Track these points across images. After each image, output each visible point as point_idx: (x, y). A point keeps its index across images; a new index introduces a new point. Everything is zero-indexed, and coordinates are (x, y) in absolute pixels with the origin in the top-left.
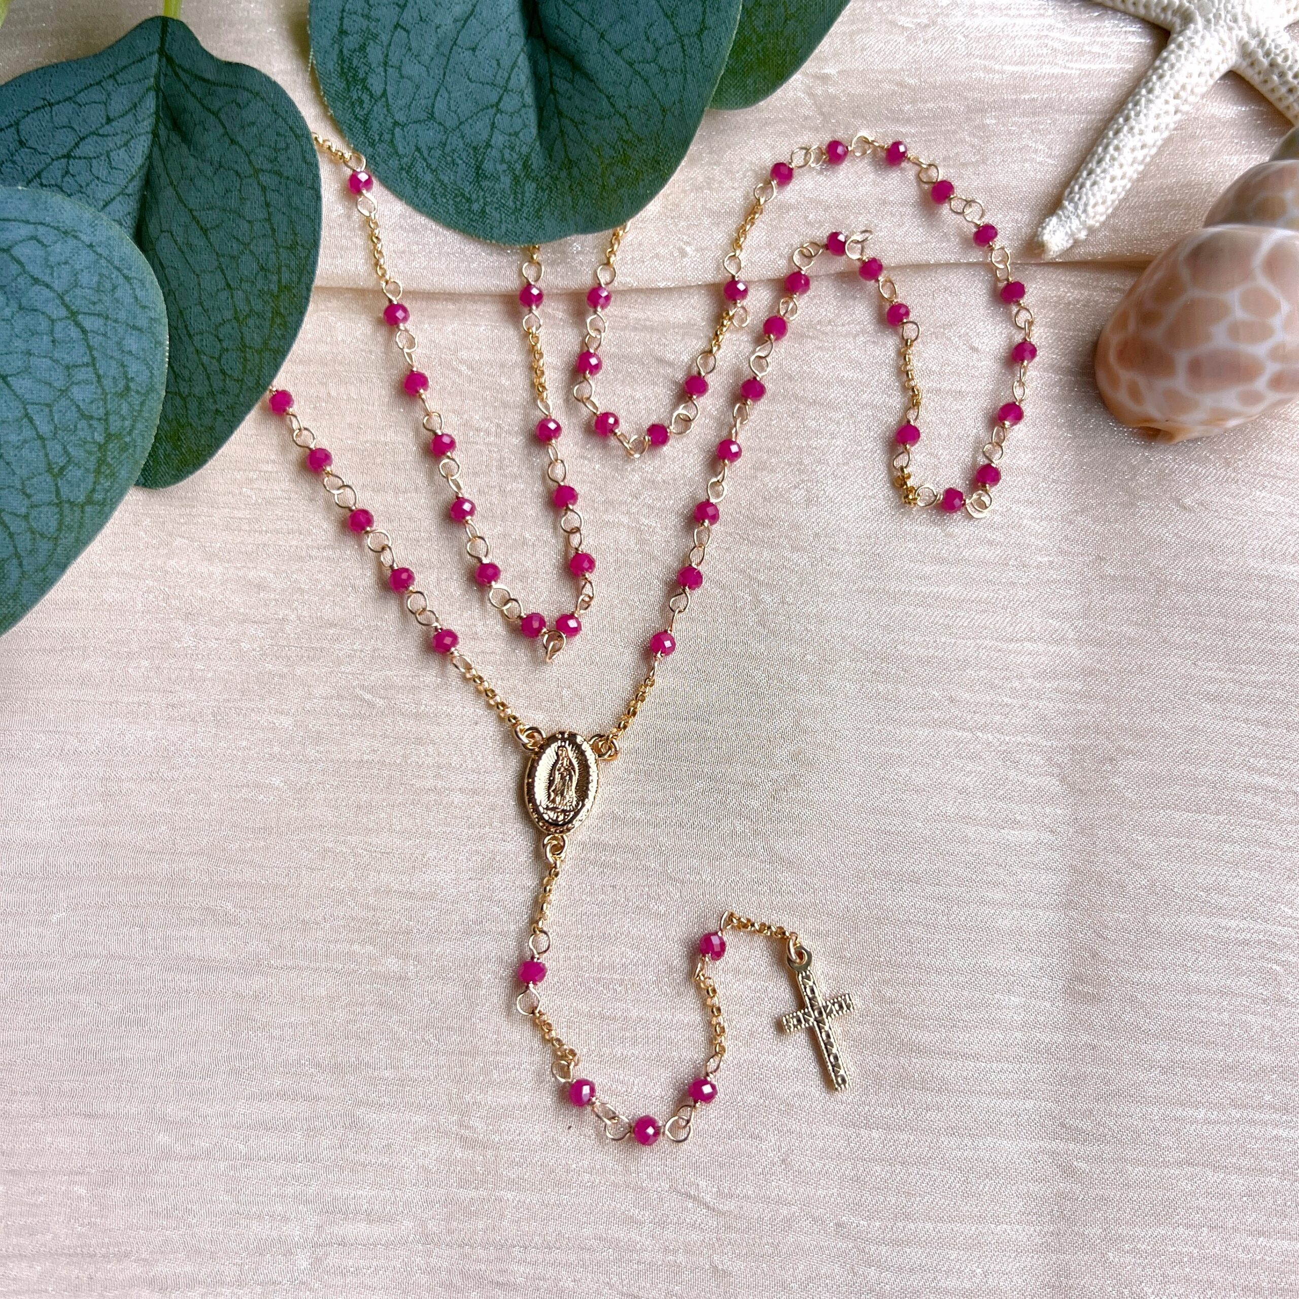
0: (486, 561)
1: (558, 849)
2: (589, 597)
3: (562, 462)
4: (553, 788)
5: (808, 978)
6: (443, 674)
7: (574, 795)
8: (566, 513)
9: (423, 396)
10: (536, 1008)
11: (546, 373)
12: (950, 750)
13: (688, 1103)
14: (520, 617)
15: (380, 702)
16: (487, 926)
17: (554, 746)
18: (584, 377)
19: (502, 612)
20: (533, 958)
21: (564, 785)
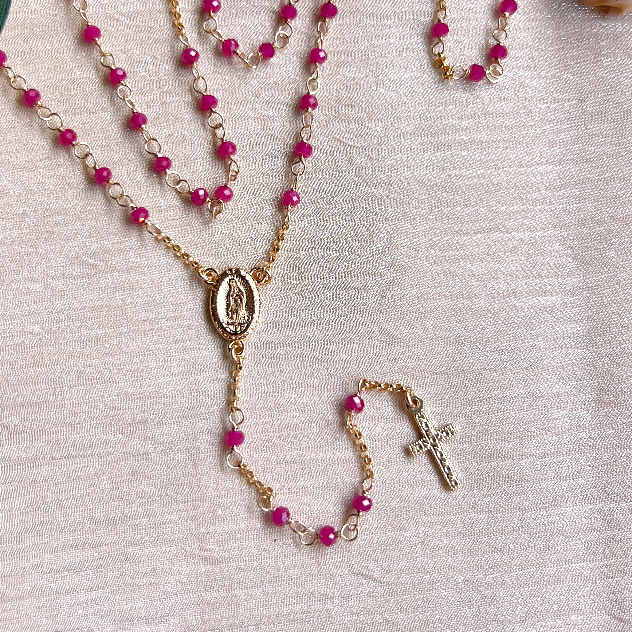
0: (160, 155)
1: (240, 350)
2: (236, 172)
3: (203, 78)
4: (230, 309)
5: (422, 417)
6: (142, 239)
7: (245, 312)
8: (211, 115)
9: (98, 43)
10: (241, 462)
11: (182, 15)
12: (496, 248)
13: (353, 513)
14: (190, 192)
15: (101, 264)
16: (199, 410)
17: (227, 279)
18: (210, 15)
19: (176, 189)
20: (233, 428)
21: (237, 306)
